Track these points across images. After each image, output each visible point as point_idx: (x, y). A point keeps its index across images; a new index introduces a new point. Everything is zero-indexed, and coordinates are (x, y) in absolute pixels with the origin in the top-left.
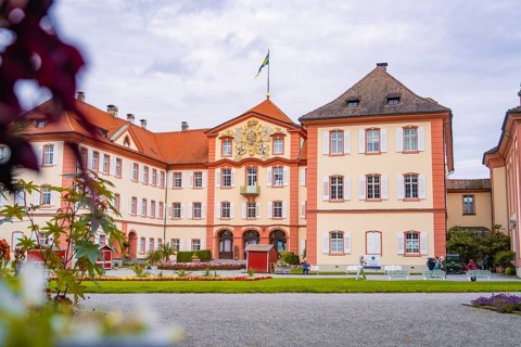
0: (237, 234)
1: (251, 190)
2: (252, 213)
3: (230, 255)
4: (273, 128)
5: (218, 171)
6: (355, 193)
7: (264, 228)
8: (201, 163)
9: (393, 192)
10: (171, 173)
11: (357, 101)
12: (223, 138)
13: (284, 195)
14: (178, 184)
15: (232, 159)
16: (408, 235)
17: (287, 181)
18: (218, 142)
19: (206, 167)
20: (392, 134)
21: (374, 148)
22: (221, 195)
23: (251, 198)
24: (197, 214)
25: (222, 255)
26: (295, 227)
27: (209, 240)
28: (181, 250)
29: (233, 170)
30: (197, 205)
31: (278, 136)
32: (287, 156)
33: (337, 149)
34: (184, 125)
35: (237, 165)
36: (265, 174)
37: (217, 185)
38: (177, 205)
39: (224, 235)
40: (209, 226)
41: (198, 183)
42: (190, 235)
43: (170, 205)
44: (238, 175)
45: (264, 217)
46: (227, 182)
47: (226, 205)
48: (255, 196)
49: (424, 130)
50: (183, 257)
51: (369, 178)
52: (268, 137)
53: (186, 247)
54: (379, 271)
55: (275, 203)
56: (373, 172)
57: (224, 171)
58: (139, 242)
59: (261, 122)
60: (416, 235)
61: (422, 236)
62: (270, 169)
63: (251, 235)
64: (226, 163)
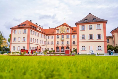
0: (60, 47)
1: (63, 39)
2: (63, 43)
3: (59, 51)
4: (67, 27)
5: (56, 36)
6: (87, 38)
7: (65, 46)
8: (53, 34)
9: (95, 38)
10: (47, 36)
12: (57, 29)
13: (69, 40)
14: (49, 38)
15: (59, 33)
16: (99, 47)
17: (69, 37)
18: (56, 30)
19: (54, 35)
20: (95, 26)
21: (91, 29)
22: (57, 40)
23: (63, 41)
24: (52, 44)
25: (57, 51)
26: (71, 46)
27: (55, 49)
28: (49, 50)
29: (59, 35)
30: (52, 42)
31: (68, 29)
32: (69, 33)
33: (83, 29)
34: (50, 27)
35: (60, 34)
36: (65, 36)
37: (56, 38)
38: (49, 42)
39: (57, 47)
40: (55, 46)
41: (52, 38)
42: (51, 48)
43: (47, 42)
44: (60, 36)
45: (65, 44)
46: (58, 38)
47: (58, 42)
48: (63, 40)
50: (50, 52)
51: (90, 35)
52: (66, 29)
53: (50, 50)
54: (94, 54)
55: (67, 42)
56: (91, 34)
57: (57, 36)
58: (42, 49)
59: (64, 26)
60: (100, 47)
61: (102, 47)
62: (66, 35)
63: (63, 47)
64: (58, 34)
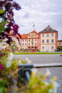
0: (31, 47)
1: (32, 42)
3: (30, 50)
6: (45, 42)
8: (26, 38)
9: (50, 42)
10: (22, 40)
11: (46, 30)
12: (29, 35)
13: (36, 42)
14: (23, 41)
16: (52, 47)
17: (37, 40)
20: (50, 34)
21: (48, 36)
23: (32, 43)
24: (26, 45)
25: (29, 50)
26: (38, 46)
27: (27, 48)
30: (26, 44)
31: (36, 35)
32: (37, 37)
33: (43, 36)
34: (24, 34)
35: (31, 39)
36: (34, 40)
38: (23, 44)
39: (29, 47)
41: (26, 41)
42: (25, 47)
44: (31, 40)
45: (34, 45)
46: (29, 41)
47: (29, 44)
49: (54, 34)
50: (24, 50)
51: (47, 40)
52: (34, 35)
54: (48, 51)
56: (48, 39)
58: (19, 48)
59: (34, 33)
60: (53, 47)
61: (54, 47)
63: (32, 47)
64: (29, 38)
